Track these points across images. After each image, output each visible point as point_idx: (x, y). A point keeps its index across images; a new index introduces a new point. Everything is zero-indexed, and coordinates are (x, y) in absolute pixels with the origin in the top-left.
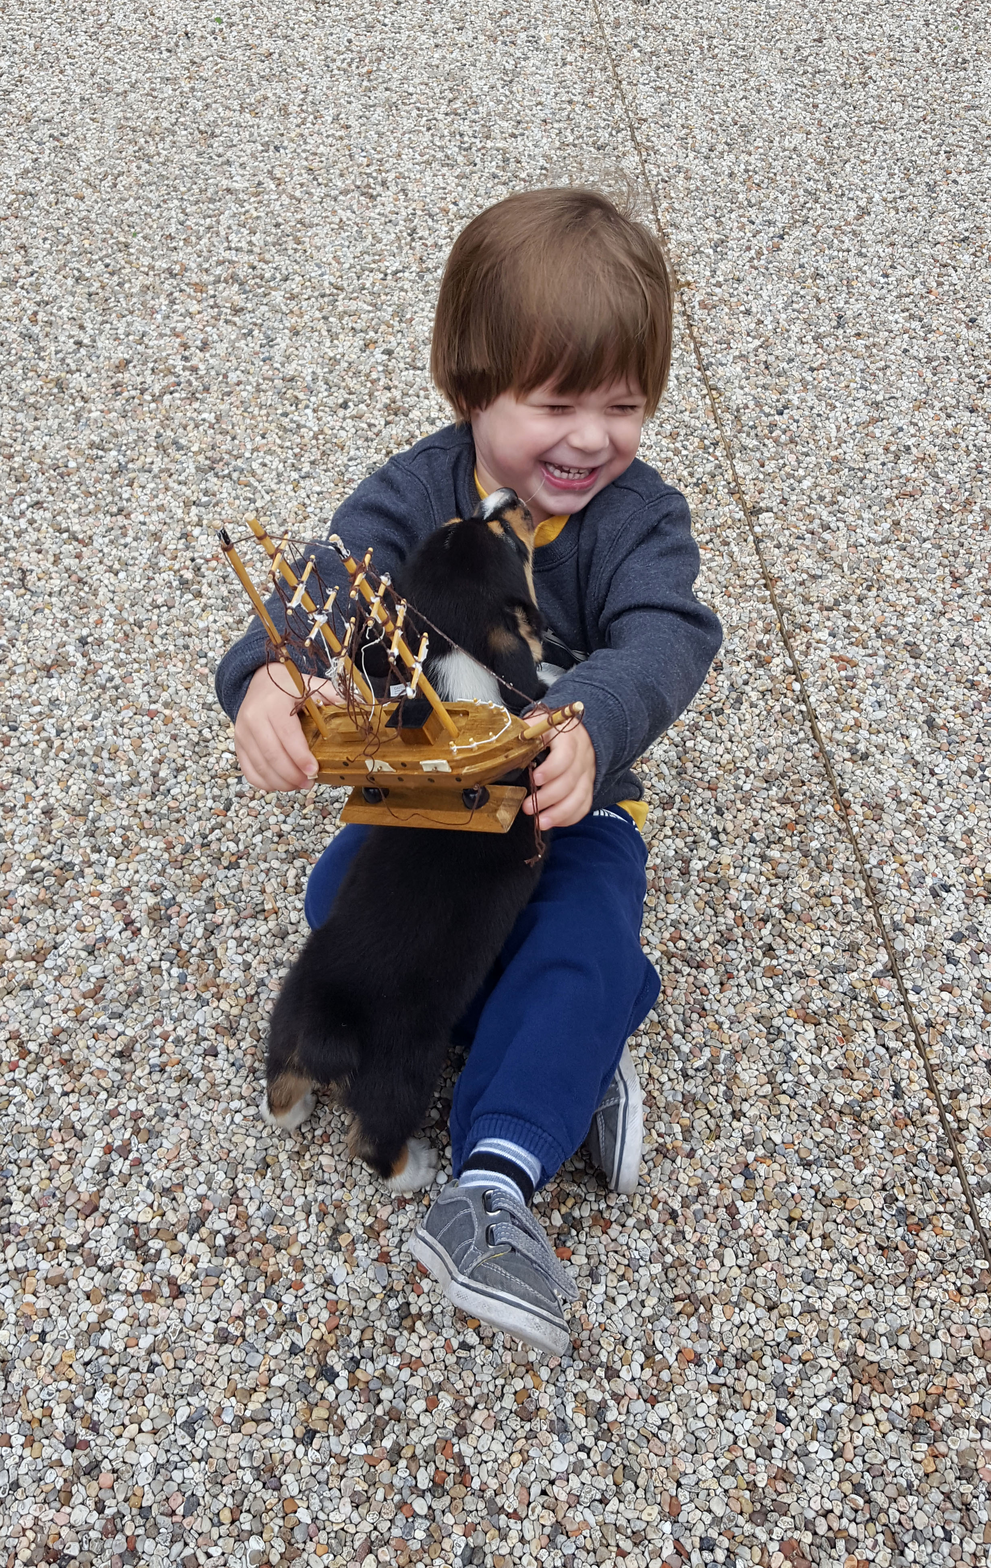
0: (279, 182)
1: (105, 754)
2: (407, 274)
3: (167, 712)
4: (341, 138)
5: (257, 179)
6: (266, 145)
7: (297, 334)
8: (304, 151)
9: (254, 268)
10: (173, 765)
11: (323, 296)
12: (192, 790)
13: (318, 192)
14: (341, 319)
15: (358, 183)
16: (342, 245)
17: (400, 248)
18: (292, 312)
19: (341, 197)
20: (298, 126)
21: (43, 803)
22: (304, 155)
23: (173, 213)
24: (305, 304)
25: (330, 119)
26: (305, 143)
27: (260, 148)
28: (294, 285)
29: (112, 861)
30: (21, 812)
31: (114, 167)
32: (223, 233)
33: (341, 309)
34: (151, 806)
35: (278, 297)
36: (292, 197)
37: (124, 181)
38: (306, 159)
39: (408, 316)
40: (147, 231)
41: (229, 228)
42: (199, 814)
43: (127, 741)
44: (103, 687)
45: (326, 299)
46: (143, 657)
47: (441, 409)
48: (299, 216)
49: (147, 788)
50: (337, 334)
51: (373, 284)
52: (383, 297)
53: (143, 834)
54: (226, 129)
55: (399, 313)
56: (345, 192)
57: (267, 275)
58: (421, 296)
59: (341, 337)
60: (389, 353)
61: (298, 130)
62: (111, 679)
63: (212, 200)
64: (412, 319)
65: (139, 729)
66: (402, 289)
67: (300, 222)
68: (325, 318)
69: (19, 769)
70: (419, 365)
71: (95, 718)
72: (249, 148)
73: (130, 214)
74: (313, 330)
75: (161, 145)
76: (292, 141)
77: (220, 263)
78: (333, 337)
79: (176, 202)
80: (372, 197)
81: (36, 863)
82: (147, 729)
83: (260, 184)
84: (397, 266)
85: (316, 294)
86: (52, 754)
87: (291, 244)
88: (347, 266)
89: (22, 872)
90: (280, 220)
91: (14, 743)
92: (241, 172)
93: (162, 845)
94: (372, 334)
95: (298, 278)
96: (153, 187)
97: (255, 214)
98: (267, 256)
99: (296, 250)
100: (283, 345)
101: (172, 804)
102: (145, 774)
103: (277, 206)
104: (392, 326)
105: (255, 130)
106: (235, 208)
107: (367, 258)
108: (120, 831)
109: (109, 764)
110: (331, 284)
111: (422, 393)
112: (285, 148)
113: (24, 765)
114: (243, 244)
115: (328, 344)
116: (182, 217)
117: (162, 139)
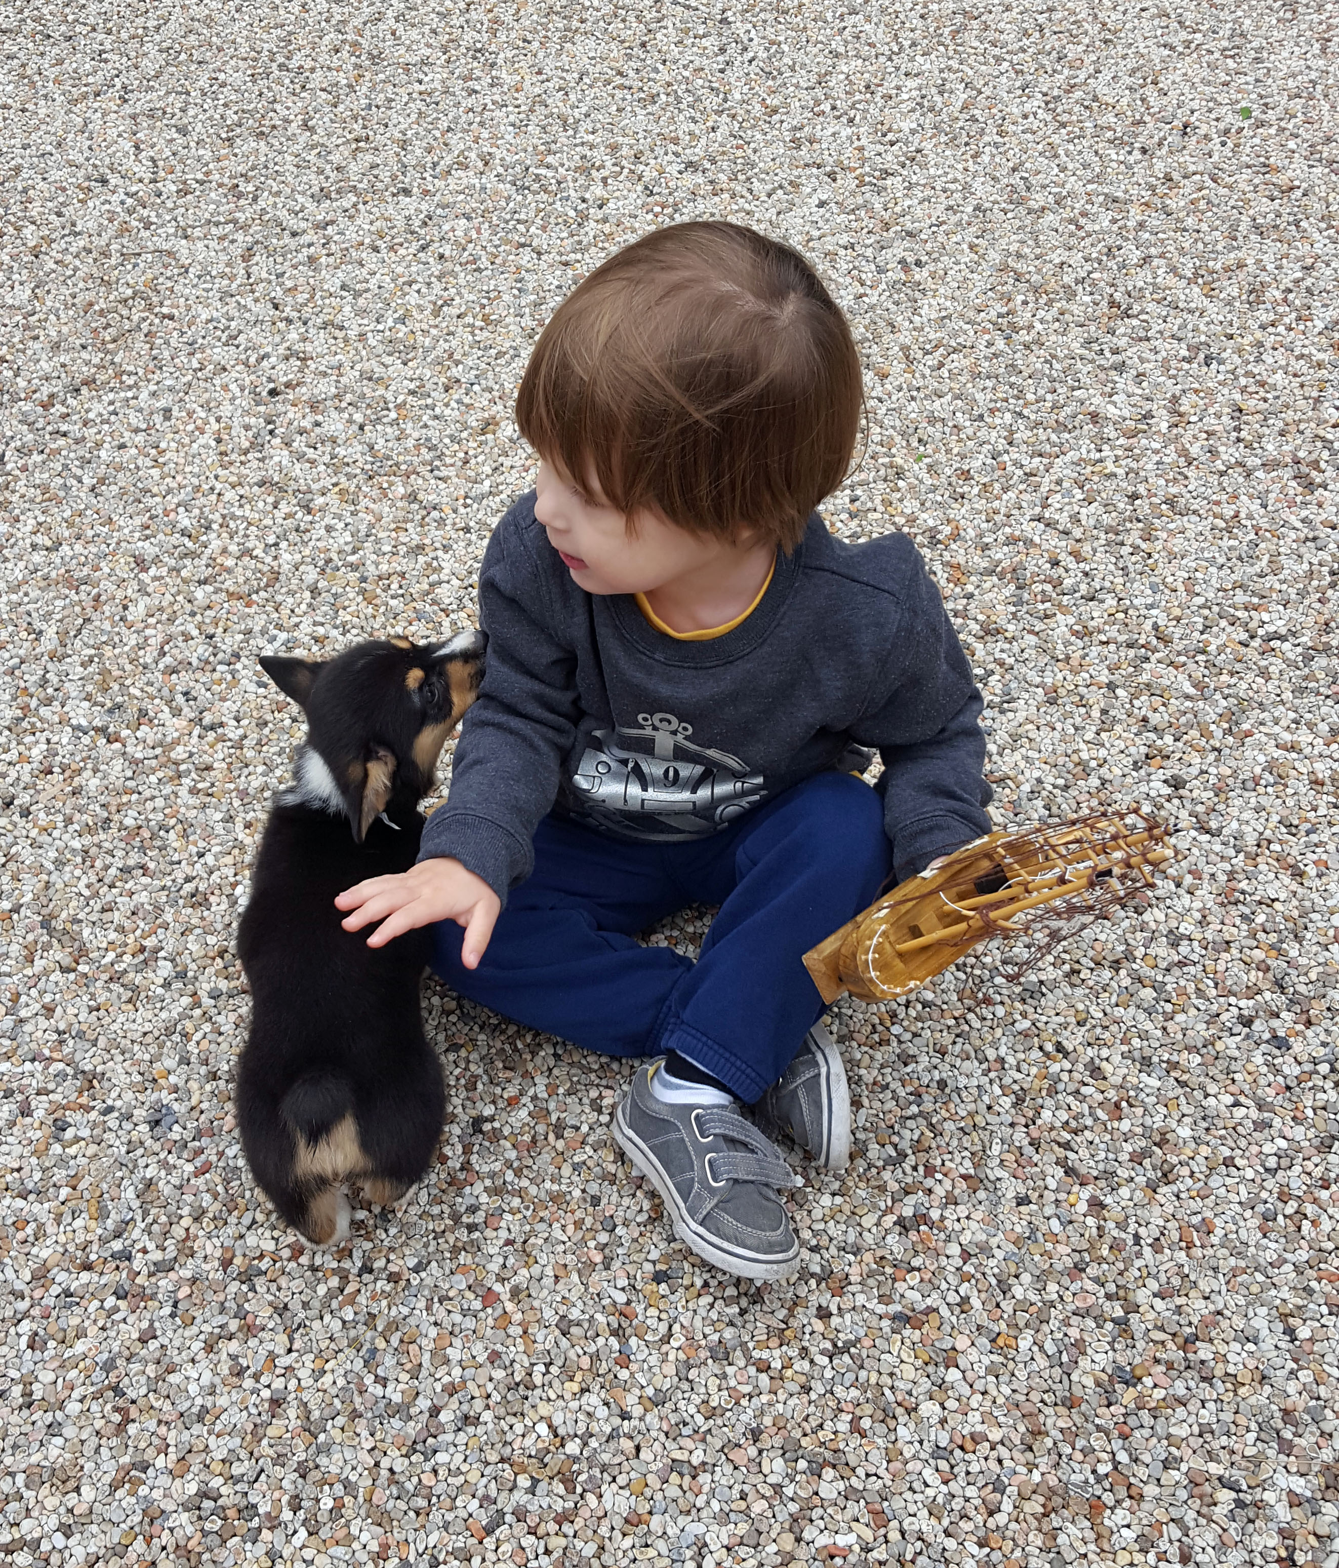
0: (1178, 418)
1: (395, 1341)
2: (1287, 646)
3: (510, 1307)
4: (1320, 365)
5: (1148, 406)
6: (1195, 349)
7: (1052, 702)
8: (1248, 374)
9: (1055, 563)
10: (465, 1407)
11: (1130, 646)
12: (464, 1468)
13: (1229, 453)
14: (1134, 697)
15: (1301, 454)
16: (1212, 561)
17: (1303, 594)
18: (1068, 658)
19: (1260, 474)
20: (1263, 327)
21: (278, 1384)
22: (1243, 381)
23: (994, 434)
24: (1095, 651)
25: (1320, 325)
26: (1258, 360)
27: (1184, 353)
28: (1096, 613)
29: (303, 1533)
30: (248, 1383)
31: (955, 335)
32: (1044, 489)
33: (1145, 678)
34: (400, 1465)
35: (1063, 623)
36: (1184, 453)
37: (958, 361)
38: (1243, 390)
39: (1246, 726)
40: (942, 457)
41: (1059, 482)
42: (449, 1517)
43: (433, 1332)
44: (456, 1218)
45: (1132, 653)
47: (1203, 922)
48: (1174, 490)
49: (412, 1429)
50: (1115, 721)
51: (1221, 650)
52: (1225, 678)
53: (363, 1512)
54: (1151, 307)
55: (1231, 718)
56: (1270, 465)
57: (1068, 582)
58: (1287, 696)
59: (1118, 728)
60: (1176, 784)
61: (1259, 334)
62: (473, 1209)
63: (1061, 427)
64: (1249, 734)
65: (457, 1318)
66: (1264, 673)
67: (1171, 502)
68: (1112, 687)
69: (286, 1307)
70: (1214, 825)
71: (419, 1268)
72: (1165, 347)
73: (932, 420)
74: (1082, 703)
75: (1041, 313)
76: (1239, 351)
77: (1012, 541)
78: (1107, 723)
79: (1008, 416)
80: (1310, 486)
81: (216, 1482)
82: (470, 1323)
83: (1148, 416)
84: (1280, 626)
85: (1122, 638)
86: (335, 1304)
87: (1134, 538)
88: (1200, 600)
89: (192, 1489)
90: (1142, 489)
91: (304, 1260)
92: (1132, 388)
93: (374, 1547)
94: (1169, 739)
95: (1111, 602)
96: (989, 384)
97: (1110, 467)
98: (1086, 548)
99: (1136, 549)
100: (1021, 716)
101: (428, 1479)
102: (423, 1403)
103: (1149, 465)
104: (1211, 735)
105: (1192, 320)
106: (1086, 450)
107: (1240, 597)
110: (1156, 627)
111: (1188, 880)
112: (1221, 362)
114: (1063, 520)
115: (1089, 736)
116: (1002, 444)
117: (1050, 303)
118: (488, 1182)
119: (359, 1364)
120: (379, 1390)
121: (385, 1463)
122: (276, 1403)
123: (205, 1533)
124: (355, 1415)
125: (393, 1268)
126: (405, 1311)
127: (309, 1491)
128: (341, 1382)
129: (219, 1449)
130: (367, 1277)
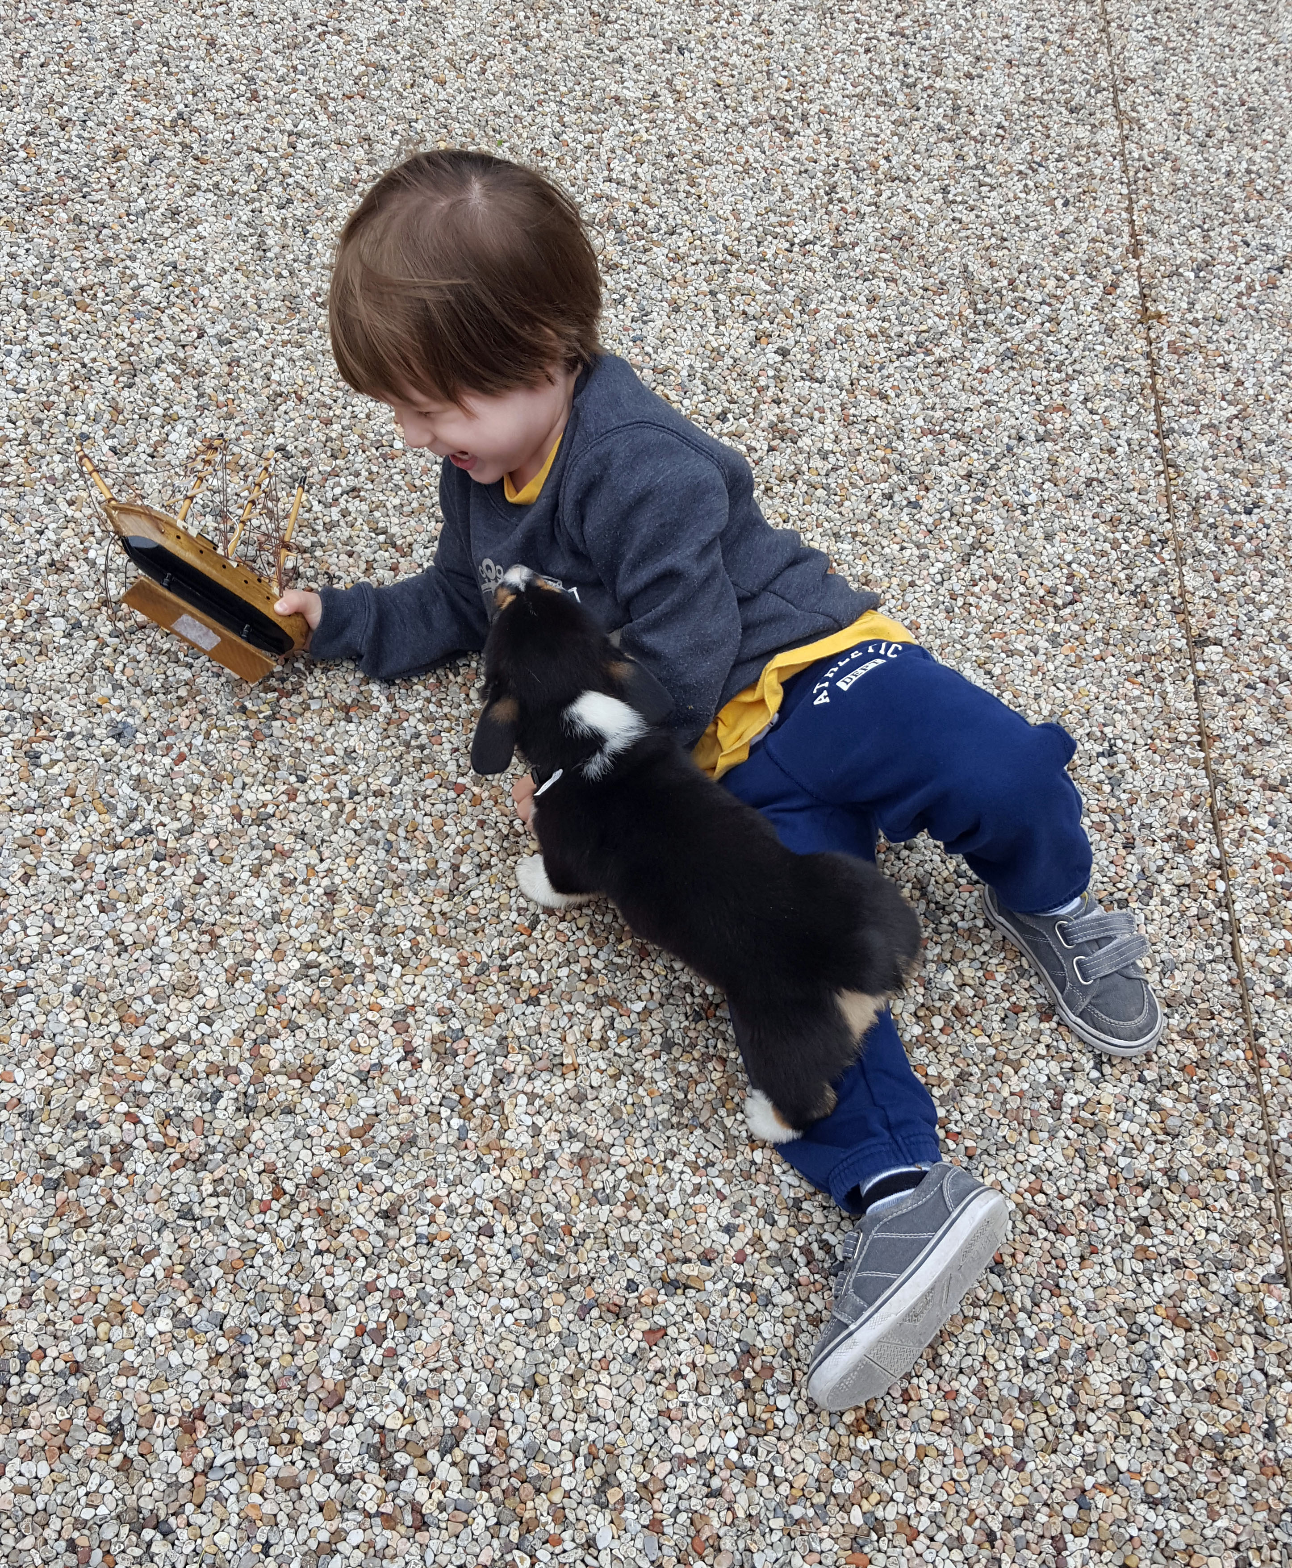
0: (679, 97)
1: (401, 832)
2: (817, 248)
3: (476, 790)
4: (760, 47)
5: (652, 88)
6: (668, 42)
7: (677, 310)
8: (713, 58)
9: (636, 211)
10: (477, 860)
11: (713, 263)
12: (495, 896)
13: (724, 117)
14: (731, 298)
15: (774, 112)
16: (744, 195)
17: (813, 210)
18: (674, 278)
19: (751, 129)
20: (710, 23)
21: (326, 882)
22: (712, 64)
23: (548, 120)
24: (691, 269)
25: (749, 19)
26: (716, 47)
27: (661, 46)
28: (681, 242)
29: (397, 968)
30: (301, 888)
31: (484, 46)
32: (604, 157)
33: (733, 284)
34: (447, 907)
35: (659, 255)
36: (692, 120)
37: (494, 67)
38: (715, 70)
39: (813, 306)
40: (515, 140)
41: (613, 151)
42: (500, 927)
43: (428, 820)
44: (407, 745)
45: (717, 268)
46: (455, 712)
47: (836, 441)
48: (697, 148)
49: (445, 883)
50: (725, 317)
51: (776, 255)
52: (786, 275)
53: (435, 942)
54: (623, 14)
55: (801, 301)
56: (756, 123)
57: (651, 224)
58: (831, 281)
59: (729, 322)
60: (783, 353)
61: (709, 28)
62: (417, 736)
63: (596, 110)
64: (816, 311)
65: (442, 807)
66: (809, 268)
67: (698, 156)
68: (713, 293)
69: (303, 833)
70: (818, 375)
71: (396, 782)
72: (648, 44)
73: (497, 114)
74: (697, 307)
75: (543, 25)
76: (700, 42)
77: (597, 198)
78: (720, 322)
79: (553, 105)
80: (788, 135)
81: (312, 956)
82: (451, 807)
83: (655, 95)
84: (807, 234)
85: (706, 258)
86: (342, 821)
87: (683, 186)
88: (747, 225)
89: (296, 965)
90: (674, 150)
91: (301, 798)
92: (635, 76)
93: (455, 960)
94: (766, 323)
95: (687, 234)
96: (528, 82)
97: (645, 137)
98: (654, 197)
99: (688, 194)
100: (659, 323)
101: (472, 910)
102: (444, 866)
103: (671, 130)
104: (792, 317)
105: (657, 21)
106: (622, 124)
107: (773, 218)
108: (409, 933)
109: (404, 845)
110: (725, 247)
111: (817, 415)
112: (691, 51)
113: (310, 829)
114: (627, 177)
115: (712, 330)
116: (558, 128)
117: (546, 17)
118: (419, 716)
119: (382, 854)
120: (406, 866)
121: (435, 909)
122: (331, 894)
123: (322, 990)
124: (396, 886)
125: (373, 787)
126: (400, 812)
127: (387, 942)
128: (374, 869)
129: (303, 935)
130: (357, 798)
